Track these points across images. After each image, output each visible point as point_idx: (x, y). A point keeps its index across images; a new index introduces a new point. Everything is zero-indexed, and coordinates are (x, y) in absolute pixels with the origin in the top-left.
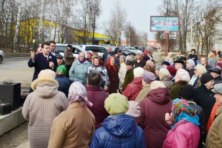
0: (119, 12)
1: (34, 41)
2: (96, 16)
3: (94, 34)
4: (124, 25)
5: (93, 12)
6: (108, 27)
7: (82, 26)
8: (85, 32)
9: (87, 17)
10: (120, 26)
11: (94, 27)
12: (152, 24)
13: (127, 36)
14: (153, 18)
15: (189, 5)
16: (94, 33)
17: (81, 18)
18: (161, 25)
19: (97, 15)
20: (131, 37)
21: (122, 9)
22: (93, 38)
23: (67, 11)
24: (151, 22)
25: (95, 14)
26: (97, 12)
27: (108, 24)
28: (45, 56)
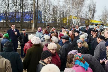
0: (106, 11)
6: (101, 18)
7: (87, 18)
8: (88, 20)
9: (89, 14)
10: (106, 17)
11: (93, 18)
22: (93, 23)
25: (93, 12)
26: (94, 11)
27: (100, 16)
28: (13, 30)
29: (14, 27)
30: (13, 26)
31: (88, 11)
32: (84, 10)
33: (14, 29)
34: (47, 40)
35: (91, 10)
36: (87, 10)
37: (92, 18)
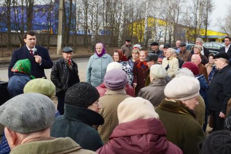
2: (208, 12)
3: (206, 32)
5: (205, 8)
7: (192, 24)
8: (195, 29)
16: (206, 30)
19: (210, 11)
22: (206, 36)
25: (207, 9)
26: (209, 7)
27: (223, 20)
28: (29, 49)
29: (33, 41)
30: (31, 39)
31: (193, 8)
32: (184, 4)
33: (33, 47)
34: (162, 79)
35: (203, 5)
36: (192, 5)
37: (203, 24)
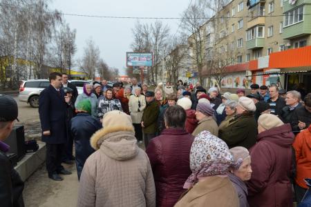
0: (93, 51)
1: (9, 79)
3: (70, 72)
4: (97, 62)
5: (68, 50)
6: (82, 64)
8: (61, 69)
9: (63, 55)
10: (94, 63)
11: (69, 64)
12: (128, 60)
13: (100, 72)
14: (129, 55)
15: (158, 43)
16: (70, 70)
17: (57, 56)
18: (137, 61)
19: (72, 53)
20: (104, 73)
21: (95, 47)
23: (42, 48)
24: (128, 58)
25: (70, 51)
